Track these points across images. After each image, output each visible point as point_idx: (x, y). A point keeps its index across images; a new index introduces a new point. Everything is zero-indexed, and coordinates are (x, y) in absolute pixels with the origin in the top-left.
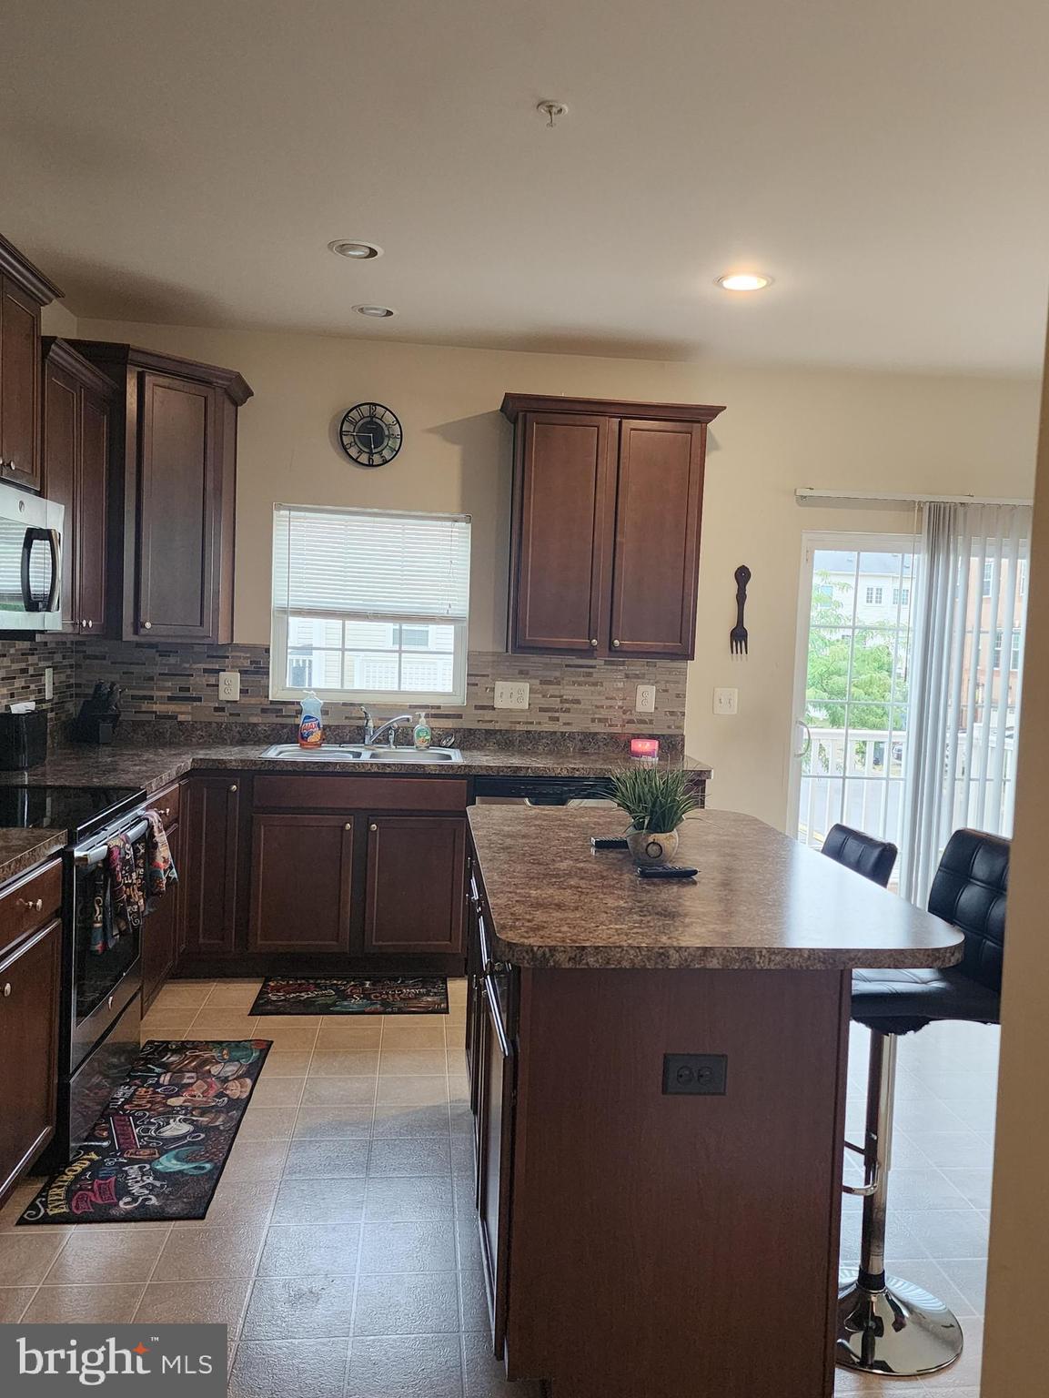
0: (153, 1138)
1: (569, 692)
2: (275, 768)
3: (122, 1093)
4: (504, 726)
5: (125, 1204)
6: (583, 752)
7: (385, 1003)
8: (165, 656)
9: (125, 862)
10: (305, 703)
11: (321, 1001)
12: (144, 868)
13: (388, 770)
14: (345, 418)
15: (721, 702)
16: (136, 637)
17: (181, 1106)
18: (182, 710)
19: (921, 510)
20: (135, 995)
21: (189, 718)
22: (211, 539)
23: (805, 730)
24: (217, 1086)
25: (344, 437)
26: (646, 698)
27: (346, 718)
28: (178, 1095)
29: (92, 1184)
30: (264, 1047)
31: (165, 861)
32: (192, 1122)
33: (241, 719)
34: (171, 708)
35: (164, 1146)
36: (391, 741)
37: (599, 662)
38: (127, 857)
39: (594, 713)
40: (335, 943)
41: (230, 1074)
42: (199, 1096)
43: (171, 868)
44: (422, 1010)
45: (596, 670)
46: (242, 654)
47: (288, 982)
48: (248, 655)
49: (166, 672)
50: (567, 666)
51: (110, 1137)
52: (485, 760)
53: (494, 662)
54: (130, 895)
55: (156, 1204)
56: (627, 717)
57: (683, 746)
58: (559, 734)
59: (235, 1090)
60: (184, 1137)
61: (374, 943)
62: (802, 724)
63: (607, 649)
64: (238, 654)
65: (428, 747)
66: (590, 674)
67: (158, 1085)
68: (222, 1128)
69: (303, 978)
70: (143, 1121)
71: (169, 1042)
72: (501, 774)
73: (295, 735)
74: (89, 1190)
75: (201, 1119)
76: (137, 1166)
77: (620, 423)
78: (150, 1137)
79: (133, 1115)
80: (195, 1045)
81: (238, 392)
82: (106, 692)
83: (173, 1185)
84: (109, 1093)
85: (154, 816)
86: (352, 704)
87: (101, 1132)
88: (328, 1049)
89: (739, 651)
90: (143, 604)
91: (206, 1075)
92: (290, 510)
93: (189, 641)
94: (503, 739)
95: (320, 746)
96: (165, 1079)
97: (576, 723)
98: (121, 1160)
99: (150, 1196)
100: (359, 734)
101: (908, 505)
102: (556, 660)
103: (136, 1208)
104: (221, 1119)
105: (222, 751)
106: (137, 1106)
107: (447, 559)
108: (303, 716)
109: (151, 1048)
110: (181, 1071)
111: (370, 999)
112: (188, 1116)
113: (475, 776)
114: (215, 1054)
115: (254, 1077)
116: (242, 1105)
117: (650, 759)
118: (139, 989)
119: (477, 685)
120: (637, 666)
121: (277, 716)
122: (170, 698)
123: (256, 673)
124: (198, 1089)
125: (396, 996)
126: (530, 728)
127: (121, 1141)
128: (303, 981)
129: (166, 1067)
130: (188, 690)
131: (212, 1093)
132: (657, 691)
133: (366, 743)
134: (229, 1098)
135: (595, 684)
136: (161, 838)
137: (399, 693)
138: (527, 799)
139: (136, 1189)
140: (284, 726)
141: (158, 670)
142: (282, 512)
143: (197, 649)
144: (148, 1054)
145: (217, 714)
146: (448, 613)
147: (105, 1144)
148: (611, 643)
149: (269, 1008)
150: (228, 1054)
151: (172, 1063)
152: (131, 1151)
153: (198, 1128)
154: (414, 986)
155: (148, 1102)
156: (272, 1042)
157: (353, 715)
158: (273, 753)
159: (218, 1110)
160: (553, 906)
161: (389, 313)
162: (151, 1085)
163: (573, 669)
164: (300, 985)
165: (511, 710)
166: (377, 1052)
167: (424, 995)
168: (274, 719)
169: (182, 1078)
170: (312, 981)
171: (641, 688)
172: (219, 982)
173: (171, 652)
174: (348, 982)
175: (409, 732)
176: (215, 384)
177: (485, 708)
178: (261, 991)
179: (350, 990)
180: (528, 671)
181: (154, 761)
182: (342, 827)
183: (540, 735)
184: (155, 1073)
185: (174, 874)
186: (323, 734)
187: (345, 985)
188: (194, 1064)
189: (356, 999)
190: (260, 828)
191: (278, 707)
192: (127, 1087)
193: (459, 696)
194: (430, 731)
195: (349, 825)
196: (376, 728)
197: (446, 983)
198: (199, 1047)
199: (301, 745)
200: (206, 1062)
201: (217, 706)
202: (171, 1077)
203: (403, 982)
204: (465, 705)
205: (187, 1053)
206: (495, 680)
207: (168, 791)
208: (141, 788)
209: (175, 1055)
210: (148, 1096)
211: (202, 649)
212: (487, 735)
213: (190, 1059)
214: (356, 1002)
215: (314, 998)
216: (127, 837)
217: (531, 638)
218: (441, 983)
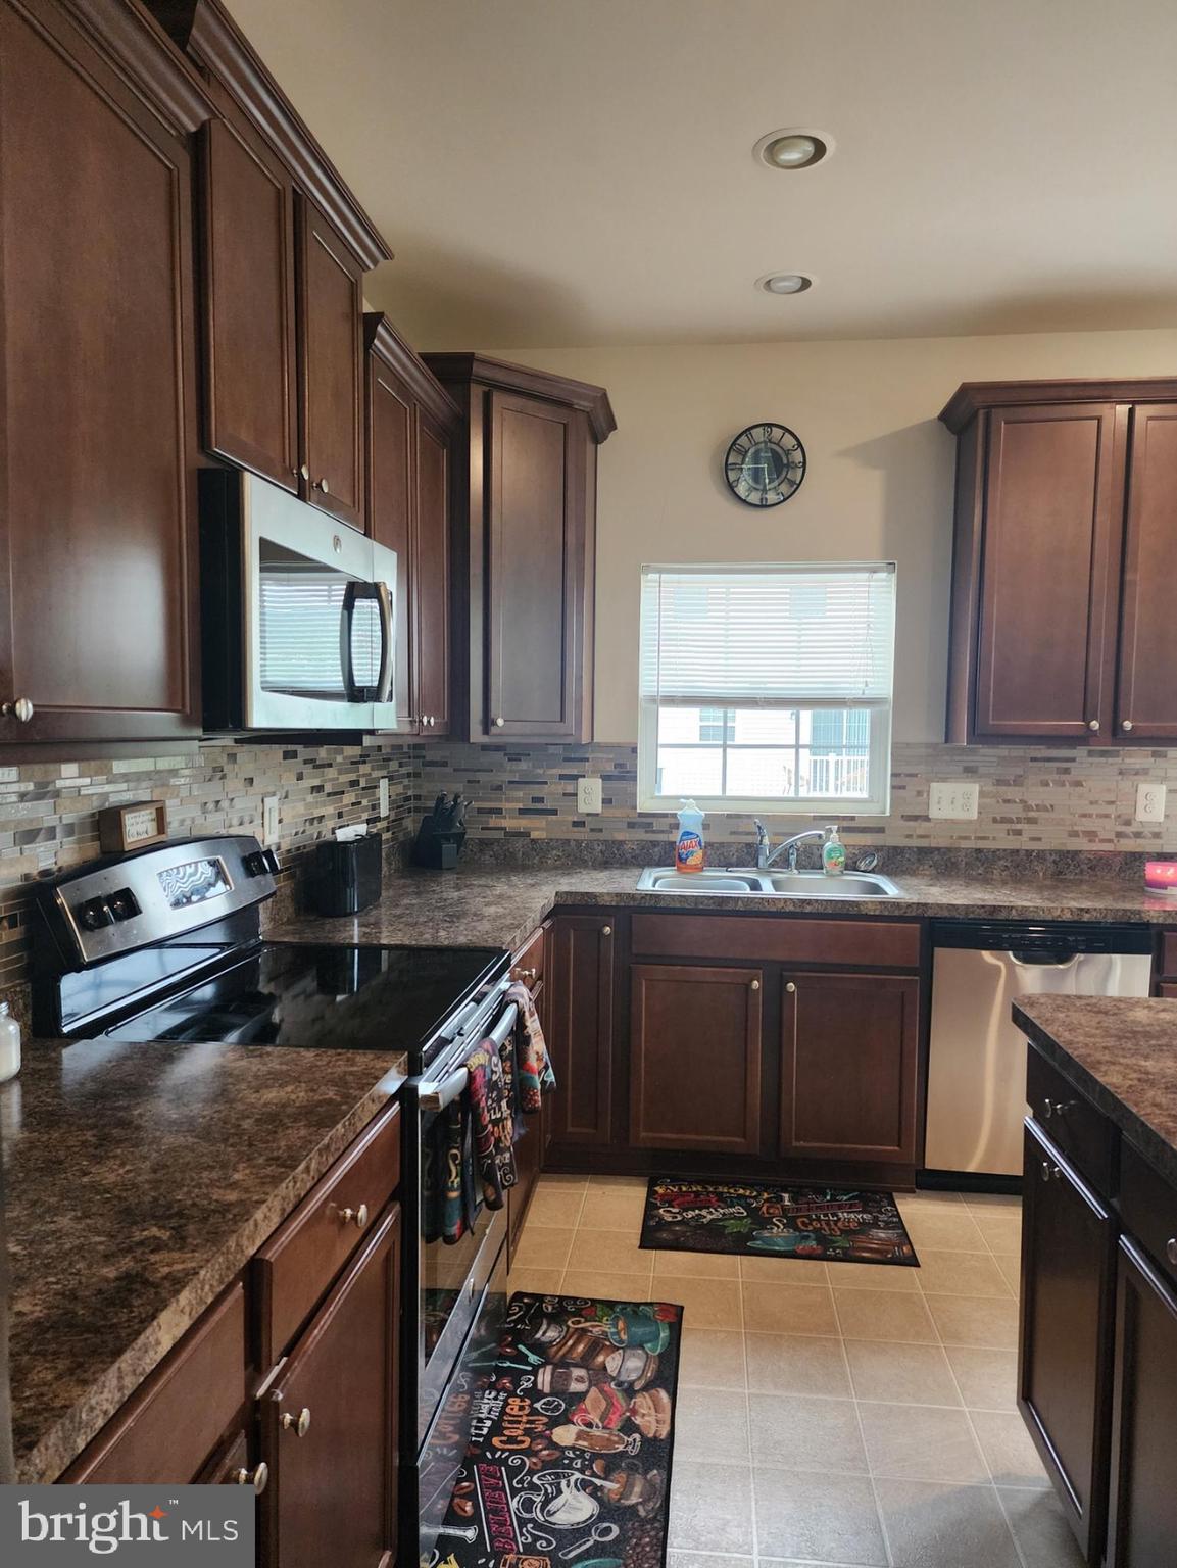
0: (541, 1527)
1: (1036, 795)
2: (656, 906)
3: (487, 1406)
4: (942, 843)
6: (1064, 879)
7: (822, 1240)
8: (515, 760)
9: (492, 1086)
10: (681, 815)
11: (732, 1227)
12: (512, 1073)
13: (808, 909)
14: (731, 448)
16: (486, 736)
17: (573, 1448)
18: (538, 825)
21: (544, 835)
22: (573, 609)
24: (621, 1402)
25: (729, 473)
26: (1153, 802)
27: (732, 833)
28: (566, 1419)
30: (673, 1319)
31: (539, 1059)
32: (595, 1492)
33: (601, 836)
34: (522, 823)
35: (560, 1551)
36: (793, 863)
38: (495, 1078)
39: (1075, 824)
40: (742, 1140)
41: (634, 1377)
42: (597, 1427)
43: (546, 1067)
44: (874, 1256)
45: (1077, 764)
46: (605, 756)
47: (681, 1190)
48: (611, 757)
49: (516, 779)
50: (1032, 759)
51: (476, 1518)
52: (939, 894)
53: (929, 755)
54: (500, 1138)
56: (1122, 828)
58: (1022, 853)
59: (650, 1417)
60: (586, 1530)
61: (795, 1144)
63: (1109, 736)
64: (600, 756)
65: (844, 872)
66: (1066, 771)
67: (534, 1394)
68: (642, 1512)
69: (698, 1183)
70: (522, 1481)
71: (540, 1298)
72: (971, 916)
73: (669, 856)
75: (607, 1484)
77: (1132, 411)
78: (536, 1524)
79: (506, 1463)
80: (580, 1307)
81: (601, 422)
82: (449, 806)
85: (523, 995)
86: (738, 816)
87: (463, 1504)
90: (494, 696)
92: (662, 572)
93: (543, 740)
94: (943, 862)
95: (702, 869)
96: (545, 1379)
97: (1052, 837)
100: (748, 853)
102: (1018, 751)
104: (638, 1490)
106: (510, 1440)
107: (864, 622)
108: (681, 831)
110: (564, 1363)
111: (798, 1229)
112: (588, 1475)
113: (932, 918)
114: (608, 1328)
115: (670, 1392)
118: (504, 1240)
119: (905, 787)
121: (647, 832)
122: (522, 812)
123: (622, 778)
124: (594, 1406)
125: (833, 1226)
126: (981, 845)
127: (494, 1529)
128: (700, 1189)
129: (544, 1352)
130: (542, 800)
131: (615, 1421)
132: (1169, 792)
133: (762, 865)
134: (642, 1435)
135: (1078, 784)
136: (533, 1025)
137: (797, 800)
138: (1010, 953)
140: (655, 844)
141: (507, 777)
142: (651, 576)
143: (552, 750)
145: (575, 829)
146: (863, 694)
147: (471, 1534)
148: (1118, 725)
149: (665, 1235)
150: (627, 1329)
151: (551, 1344)
153: (606, 1509)
154: (851, 1207)
155: (526, 1433)
156: (683, 1308)
157: (741, 830)
158: (648, 881)
159: (633, 1466)
161: (806, 284)
162: (526, 1393)
163: (1042, 764)
164: (697, 1194)
165: (953, 821)
166: (838, 1342)
167: (871, 1225)
168: (641, 835)
169: (569, 1378)
170: (711, 1189)
171: (1143, 788)
173: (522, 755)
174: (760, 1195)
175: (815, 851)
176: (576, 407)
177: (915, 818)
178: (648, 1203)
179: (764, 1209)
180: (977, 767)
181: (510, 897)
182: (748, 986)
183: (996, 854)
184: (528, 1364)
185: (551, 1077)
186: (705, 854)
187: (755, 1198)
188: (581, 1348)
189: (778, 1227)
190: (641, 984)
191: (647, 821)
192: (493, 1394)
193: (878, 802)
194: (843, 850)
195: (756, 982)
196: (774, 846)
197: (895, 1206)
198: (583, 1312)
199: (679, 869)
200: (596, 1346)
201: (575, 819)
202: (553, 1375)
203: (833, 1199)
204: (888, 814)
205: (569, 1323)
206: (929, 781)
207: (532, 942)
208: (504, 948)
209: (552, 1327)
210: (524, 1419)
211: (561, 750)
212: (919, 854)
213: (575, 1337)
214: (779, 1234)
215: (719, 1220)
216: (493, 1043)
217: (996, 722)
218: (885, 1202)
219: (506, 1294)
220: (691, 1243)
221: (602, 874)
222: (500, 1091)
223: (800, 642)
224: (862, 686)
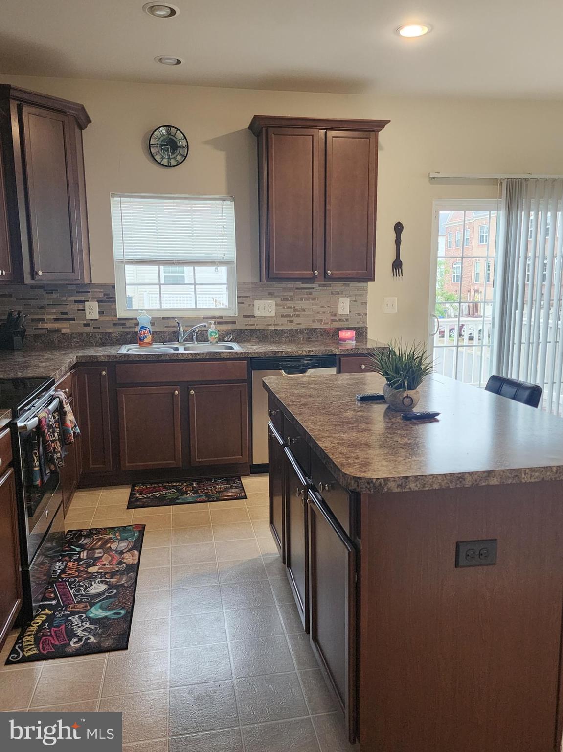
0: (84, 596)
1: (300, 304)
2: (127, 360)
3: (58, 566)
4: (261, 327)
5: (75, 643)
6: (309, 340)
7: (207, 495)
8: (50, 293)
9: (50, 427)
10: (139, 319)
11: (169, 496)
13: (198, 357)
14: (151, 136)
15: (387, 306)
16: (33, 281)
17: (97, 572)
18: (65, 326)
19: (501, 184)
20: (60, 506)
21: (68, 331)
22: (74, 215)
23: (436, 320)
24: (117, 557)
25: (151, 149)
26: (344, 306)
27: (165, 327)
28: (94, 565)
29: (50, 631)
30: (141, 529)
31: (72, 423)
32: (106, 583)
33: (99, 331)
34: (57, 325)
35: (92, 600)
36: (195, 339)
37: (315, 285)
38: (51, 423)
39: (314, 317)
40: (174, 462)
41: (123, 549)
42: (107, 565)
43: (75, 426)
44: (231, 498)
45: (314, 290)
46: (98, 290)
47: (146, 487)
48: (102, 290)
49: (51, 303)
50: (297, 289)
51: (56, 598)
52: (255, 348)
53: (253, 288)
54: (55, 447)
55: (95, 641)
56: (333, 318)
57: (367, 333)
58: (294, 330)
59: (130, 559)
60: (103, 593)
61: (197, 460)
62: (435, 316)
63: (323, 277)
64: (95, 290)
65: (217, 342)
66: (311, 293)
67: (79, 559)
68: (126, 585)
69: (155, 483)
70: (75, 585)
71: (81, 531)
72: (267, 356)
73: (135, 338)
74: (49, 636)
75: (111, 580)
76: (77, 616)
77: (326, 133)
78: (82, 595)
79: (68, 581)
80: (99, 531)
81: (82, 120)
82: (15, 317)
83: (103, 627)
84: (50, 567)
85: (62, 394)
86: (168, 318)
87: (50, 594)
88: (180, 527)
89: (398, 275)
90: (35, 259)
91: (109, 550)
92: (120, 197)
93: (65, 283)
94: (262, 335)
95: (151, 344)
96: (84, 555)
97: (304, 323)
98: (66, 613)
99: (90, 636)
100: (174, 336)
101: (495, 181)
102: (290, 285)
103: (82, 646)
104: (124, 579)
105: (92, 350)
106: (69, 574)
107: (221, 225)
108: (140, 326)
109: (71, 535)
110: (92, 549)
111: (197, 493)
112: (103, 579)
113: (251, 358)
114: (111, 535)
115: (139, 550)
116: (135, 568)
117: (351, 342)
118: (61, 502)
119: (243, 303)
120: (338, 286)
121: (123, 328)
122: (55, 320)
123: (109, 301)
124: (106, 559)
125: (213, 490)
126: (277, 327)
127: (64, 599)
128: (156, 485)
129: (83, 547)
130: (66, 313)
131: (115, 562)
132: (350, 301)
133: (180, 341)
134: (126, 564)
135: (314, 299)
136: (67, 408)
137: (196, 309)
138: (282, 371)
139: (79, 632)
140: (128, 333)
141: (46, 302)
142: (116, 199)
143: (69, 288)
144: (70, 539)
145: (86, 328)
146: (223, 259)
147: (54, 602)
148: (325, 273)
149: (138, 503)
150: (120, 535)
151: (86, 544)
152: (71, 605)
153: (111, 586)
154: (222, 483)
155: (76, 571)
156: (145, 525)
157: (170, 325)
158: (124, 350)
159: (122, 573)
160: (363, 446)
161: (179, 62)
162: (75, 560)
163: (300, 290)
164: (154, 487)
165: (265, 317)
166: (210, 526)
167: (229, 488)
168: (121, 329)
169: (94, 553)
170: (161, 485)
171: (340, 299)
172: (104, 489)
173: (53, 290)
174: (182, 484)
175: (205, 333)
176: (68, 113)
177: (249, 317)
178: (131, 493)
179: (184, 488)
180: (274, 293)
181: (53, 359)
182: (173, 394)
183: (283, 331)
184: (77, 551)
185: (78, 430)
186: (153, 337)
187: (181, 486)
188: (100, 543)
189: (190, 494)
190: (122, 396)
191: (123, 322)
192: (61, 562)
193: (233, 310)
194: (217, 332)
195: (176, 392)
196: (185, 332)
197: (241, 480)
198: (101, 533)
199: (140, 344)
200: (107, 542)
201: (85, 323)
202: (87, 554)
203: (215, 481)
204: (237, 315)
205: (94, 537)
206: (254, 299)
207: (65, 377)
208: (51, 376)
209: (86, 539)
210: (75, 567)
211: (74, 288)
212: (251, 333)
213: (97, 541)
214: (190, 496)
215: (164, 495)
216: (49, 410)
217: (277, 272)
218: (237, 480)
219: (64, 532)
220: (150, 504)
221: (100, 348)
222: (53, 428)
223: (193, 233)
224: (222, 255)
